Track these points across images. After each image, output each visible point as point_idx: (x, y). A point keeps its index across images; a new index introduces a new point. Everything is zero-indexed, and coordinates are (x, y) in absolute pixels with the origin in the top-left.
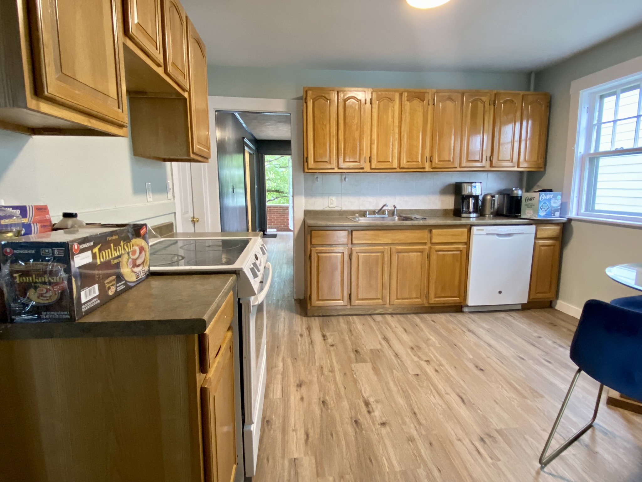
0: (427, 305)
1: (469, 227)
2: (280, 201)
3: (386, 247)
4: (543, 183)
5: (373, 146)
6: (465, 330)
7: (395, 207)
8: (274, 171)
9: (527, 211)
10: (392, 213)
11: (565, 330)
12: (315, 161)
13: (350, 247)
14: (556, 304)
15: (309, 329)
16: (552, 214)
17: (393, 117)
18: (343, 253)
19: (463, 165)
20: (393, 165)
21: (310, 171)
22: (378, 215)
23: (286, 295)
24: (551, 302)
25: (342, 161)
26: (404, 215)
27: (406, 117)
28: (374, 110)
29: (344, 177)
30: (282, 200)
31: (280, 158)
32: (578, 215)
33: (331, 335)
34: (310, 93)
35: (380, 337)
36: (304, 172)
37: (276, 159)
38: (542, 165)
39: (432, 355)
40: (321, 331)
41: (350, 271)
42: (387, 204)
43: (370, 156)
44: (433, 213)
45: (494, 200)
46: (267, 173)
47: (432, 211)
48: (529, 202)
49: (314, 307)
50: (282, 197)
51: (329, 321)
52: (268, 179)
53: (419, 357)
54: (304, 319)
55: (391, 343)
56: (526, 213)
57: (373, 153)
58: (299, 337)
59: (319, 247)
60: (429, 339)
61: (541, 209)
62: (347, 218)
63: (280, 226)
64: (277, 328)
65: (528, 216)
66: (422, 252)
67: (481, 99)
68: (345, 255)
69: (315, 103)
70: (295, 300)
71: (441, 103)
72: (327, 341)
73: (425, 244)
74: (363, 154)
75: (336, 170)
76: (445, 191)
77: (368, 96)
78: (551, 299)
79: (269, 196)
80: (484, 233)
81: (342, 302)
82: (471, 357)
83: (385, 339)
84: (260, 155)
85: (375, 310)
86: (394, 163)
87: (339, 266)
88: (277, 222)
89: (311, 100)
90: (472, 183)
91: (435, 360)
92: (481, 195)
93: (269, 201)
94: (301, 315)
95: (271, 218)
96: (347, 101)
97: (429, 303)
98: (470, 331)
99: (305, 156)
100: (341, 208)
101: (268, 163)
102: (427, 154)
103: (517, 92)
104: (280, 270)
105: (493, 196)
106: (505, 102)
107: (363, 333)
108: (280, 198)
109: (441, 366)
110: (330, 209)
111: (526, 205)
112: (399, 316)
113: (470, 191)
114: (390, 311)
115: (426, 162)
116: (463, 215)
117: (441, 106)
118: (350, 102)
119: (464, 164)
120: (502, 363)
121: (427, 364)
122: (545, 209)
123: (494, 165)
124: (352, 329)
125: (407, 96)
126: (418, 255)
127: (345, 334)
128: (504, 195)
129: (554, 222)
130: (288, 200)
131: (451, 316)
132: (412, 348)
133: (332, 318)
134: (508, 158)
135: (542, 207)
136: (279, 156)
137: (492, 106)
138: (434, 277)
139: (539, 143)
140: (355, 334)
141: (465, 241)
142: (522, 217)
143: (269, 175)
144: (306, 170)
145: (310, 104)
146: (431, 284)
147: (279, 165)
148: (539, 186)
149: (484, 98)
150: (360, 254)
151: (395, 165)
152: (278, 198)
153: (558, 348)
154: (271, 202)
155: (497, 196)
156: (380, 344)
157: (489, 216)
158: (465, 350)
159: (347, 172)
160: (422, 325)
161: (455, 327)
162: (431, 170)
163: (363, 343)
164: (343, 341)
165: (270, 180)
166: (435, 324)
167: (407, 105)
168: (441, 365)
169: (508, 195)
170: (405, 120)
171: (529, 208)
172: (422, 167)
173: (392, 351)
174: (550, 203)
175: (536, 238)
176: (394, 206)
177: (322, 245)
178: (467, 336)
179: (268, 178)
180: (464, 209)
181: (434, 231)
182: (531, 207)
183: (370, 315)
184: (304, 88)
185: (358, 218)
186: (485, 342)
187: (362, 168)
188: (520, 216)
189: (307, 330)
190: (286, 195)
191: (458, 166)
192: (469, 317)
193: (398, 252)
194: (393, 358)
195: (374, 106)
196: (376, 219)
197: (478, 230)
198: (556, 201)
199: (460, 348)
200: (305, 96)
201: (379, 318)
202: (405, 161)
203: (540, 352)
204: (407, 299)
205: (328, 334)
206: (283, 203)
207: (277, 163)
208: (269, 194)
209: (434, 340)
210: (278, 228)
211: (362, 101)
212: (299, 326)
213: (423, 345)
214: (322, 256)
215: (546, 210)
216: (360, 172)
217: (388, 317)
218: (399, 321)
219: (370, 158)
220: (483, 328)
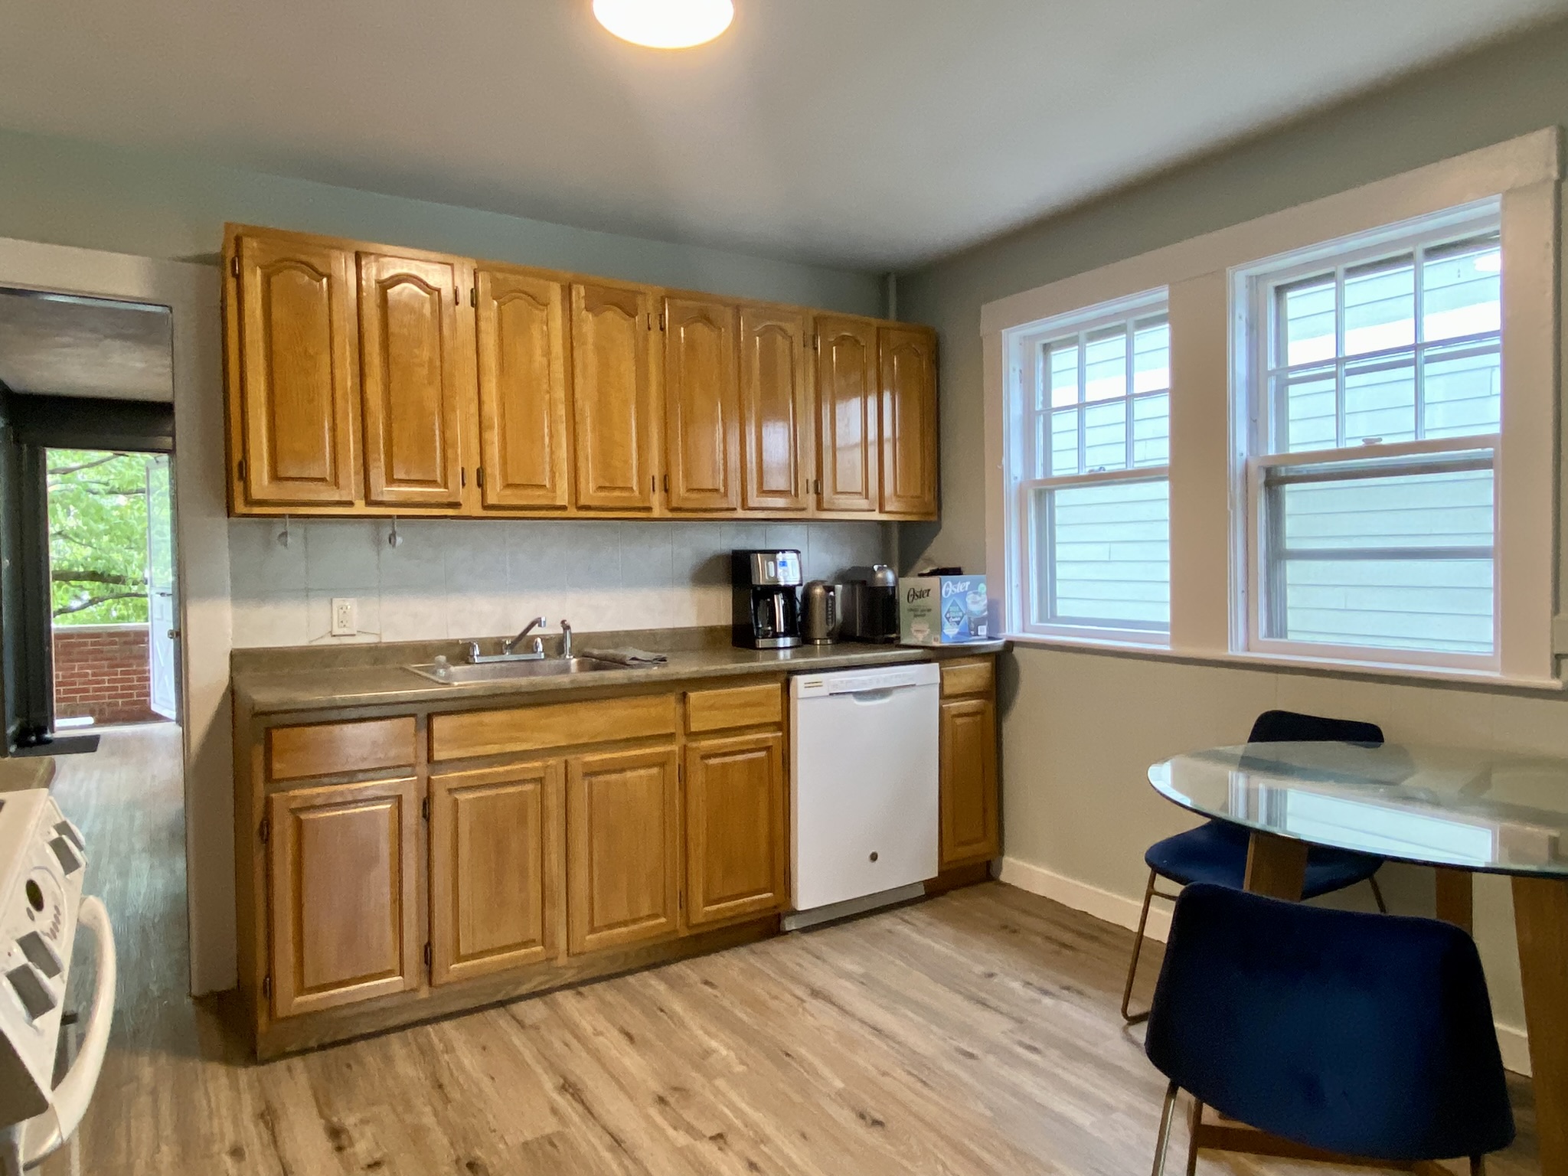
0: (684, 933)
1: (783, 677)
2: (108, 610)
3: (552, 761)
4: (938, 552)
5: (487, 435)
6: (800, 992)
7: (566, 627)
8: (83, 505)
9: (915, 627)
10: (557, 646)
11: (1039, 940)
12: (276, 477)
13: (426, 775)
14: (1000, 869)
15: (268, 1116)
16: (973, 632)
17: (547, 353)
18: (399, 798)
19: (751, 504)
20: (554, 498)
21: (257, 510)
22: (512, 653)
23: (154, 988)
24: (988, 864)
25: (383, 480)
26: (596, 652)
27: (588, 357)
28: (483, 324)
29: (386, 532)
30: (117, 609)
31: (109, 459)
32: (1024, 631)
33: (364, 1122)
34: (251, 245)
35: (549, 1084)
36: (230, 511)
37: (91, 465)
38: (933, 507)
39: (726, 1111)
40: (321, 1115)
41: (424, 863)
42: (543, 619)
43: (479, 466)
44: (679, 640)
45: (833, 599)
46: (55, 511)
47: (675, 633)
48: (918, 602)
49: (287, 1019)
50: (119, 596)
51: (349, 1066)
52: (60, 533)
53: (691, 1130)
54: (245, 1075)
55: (588, 1096)
56: (913, 630)
57: (487, 457)
58: (228, 1161)
59: (302, 787)
60: (708, 1053)
61: (948, 619)
62: (405, 670)
63: (109, 704)
64: (124, 1145)
65: (919, 639)
66: (662, 765)
67: (781, 329)
68: (405, 806)
69: (273, 279)
70: (199, 1000)
71: (682, 329)
72: (349, 1151)
73: (669, 737)
74: (456, 460)
75: (360, 508)
76: (704, 575)
77: (463, 281)
78: (988, 858)
79: (59, 596)
80: (824, 691)
81: (401, 978)
82: (839, 1084)
83: (570, 1087)
84: (25, 446)
85: (519, 983)
86: (559, 492)
87: (385, 849)
88: (96, 690)
89: (259, 271)
90: (776, 552)
91: (738, 1123)
92: (801, 585)
93: (61, 611)
94: (227, 1060)
95: (73, 675)
96: (392, 286)
97: (689, 927)
98: (816, 993)
99: (237, 457)
100: (379, 635)
101: (58, 477)
102: (655, 470)
103: (866, 319)
104: (118, 883)
105: (829, 589)
106: (841, 341)
107: (486, 1084)
108: (110, 601)
109: (762, 1141)
110: (335, 641)
111: (911, 610)
112: (599, 987)
113: (772, 574)
114: (570, 976)
115: (654, 490)
116: (762, 643)
117: (682, 335)
118: (405, 288)
119: (754, 500)
120: (924, 1083)
121: (720, 1149)
122: (956, 619)
123: (825, 506)
124: (445, 1080)
125: (586, 297)
126: (651, 778)
127: (419, 1102)
128: (853, 583)
129: (976, 652)
130: (144, 608)
131: (753, 952)
132: (662, 1100)
133: (361, 1045)
134: (858, 487)
135: (948, 616)
136: (109, 454)
137: (811, 352)
138: (702, 839)
139: (923, 452)
140: (455, 1095)
141: (778, 718)
142: (903, 642)
143: (59, 520)
144: (240, 507)
145: (254, 282)
146: (692, 863)
147: (107, 484)
148: (929, 561)
149: (790, 327)
150: (463, 797)
151: (563, 497)
152: (102, 600)
153: (1040, 1002)
154: (70, 615)
155: (839, 587)
156: (554, 1111)
157: (823, 642)
158: (818, 1063)
159: (399, 517)
160: (677, 1006)
161: (775, 991)
162: (670, 515)
163: (494, 1124)
164: (416, 1135)
165: (66, 537)
166: (715, 992)
167: (588, 323)
168: (762, 1139)
169: (864, 583)
170: (585, 367)
171: (919, 619)
172: (641, 505)
173: (599, 1129)
174: (965, 604)
175: (944, 697)
176: (563, 622)
177: (315, 779)
178: (812, 1015)
179: (58, 529)
180: (760, 626)
181: (693, 696)
182: (924, 615)
183: (502, 1004)
184: (228, 226)
185: (444, 667)
186: (863, 1022)
187: (456, 505)
188: (899, 638)
189: (262, 1125)
190: (135, 589)
191: (739, 504)
192: (803, 949)
193: (591, 773)
194: (607, 1156)
195: (482, 312)
196: (508, 670)
197: (809, 686)
198: (978, 598)
199: (801, 1061)
200: (231, 254)
201: (533, 1011)
202: (592, 486)
203: (1007, 1025)
204: (625, 924)
205: (350, 1121)
206: (121, 618)
207: (98, 478)
208: (59, 587)
209: (724, 1052)
210: (101, 712)
211: (443, 293)
212: (224, 1112)
213: (696, 1080)
214: (314, 820)
215: (958, 623)
216: (446, 517)
217: (567, 1000)
218: (605, 1008)
219: (481, 474)
220: (848, 976)
